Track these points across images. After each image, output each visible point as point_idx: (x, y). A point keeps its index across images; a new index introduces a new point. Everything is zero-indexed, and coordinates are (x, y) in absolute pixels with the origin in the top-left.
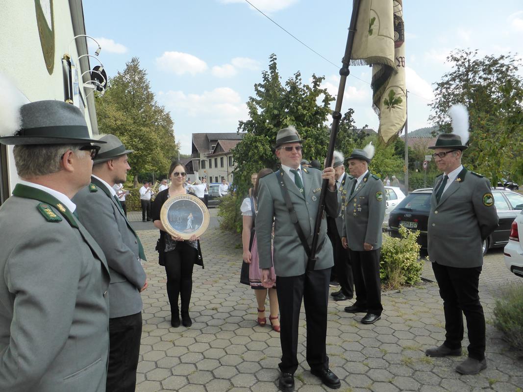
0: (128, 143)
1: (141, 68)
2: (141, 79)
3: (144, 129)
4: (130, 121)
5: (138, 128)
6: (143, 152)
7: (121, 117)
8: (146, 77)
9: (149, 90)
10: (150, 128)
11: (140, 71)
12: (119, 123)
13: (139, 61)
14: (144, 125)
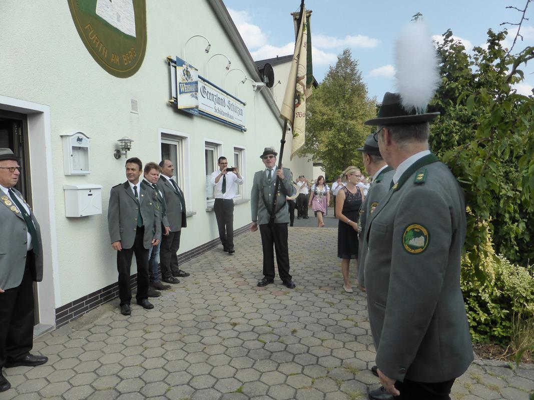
0: (335, 137)
1: (352, 59)
2: (353, 70)
3: (351, 122)
4: (337, 114)
5: (346, 121)
6: (350, 147)
7: (329, 112)
8: (357, 68)
9: (361, 81)
10: (357, 121)
11: (352, 62)
12: (325, 117)
13: (350, 52)
14: (352, 119)
